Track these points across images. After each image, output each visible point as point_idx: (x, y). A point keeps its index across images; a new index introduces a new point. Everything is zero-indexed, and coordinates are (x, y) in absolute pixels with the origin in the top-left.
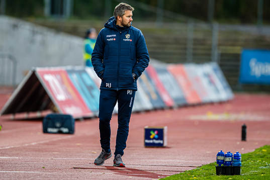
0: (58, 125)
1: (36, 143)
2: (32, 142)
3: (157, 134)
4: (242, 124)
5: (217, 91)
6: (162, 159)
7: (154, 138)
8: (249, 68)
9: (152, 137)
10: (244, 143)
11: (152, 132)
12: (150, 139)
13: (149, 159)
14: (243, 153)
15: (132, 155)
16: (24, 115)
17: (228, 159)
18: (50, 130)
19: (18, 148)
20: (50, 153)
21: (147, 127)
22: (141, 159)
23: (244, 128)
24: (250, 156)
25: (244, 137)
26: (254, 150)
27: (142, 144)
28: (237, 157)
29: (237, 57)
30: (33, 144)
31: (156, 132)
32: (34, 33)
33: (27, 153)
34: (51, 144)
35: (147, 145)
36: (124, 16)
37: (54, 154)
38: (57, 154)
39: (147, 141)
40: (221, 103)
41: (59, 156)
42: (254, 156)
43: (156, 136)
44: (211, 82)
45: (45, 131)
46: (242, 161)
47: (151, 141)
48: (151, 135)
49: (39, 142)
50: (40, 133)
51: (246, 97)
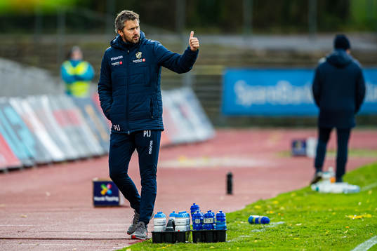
3: (111, 189)
4: (227, 172)
5: (191, 127)
6: (119, 223)
7: (107, 194)
8: (234, 95)
9: (103, 193)
10: (230, 197)
11: (103, 187)
12: (100, 195)
13: (100, 223)
14: (229, 212)
15: (76, 219)
17: (208, 221)
21: (96, 179)
22: (89, 224)
23: (230, 177)
24: (238, 216)
25: (229, 190)
26: (243, 208)
27: (91, 203)
28: (220, 217)
29: (217, 80)
31: (109, 186)
35: (98, 204)
36: (125, 30)
39: (97, 199)
40: (198, 143)
42: (243, 215)
43: (110, 192)
44: (184, 115)
46: (228, 223)
47: (103, 199)
48: (101, 189)
51: (231, 134)
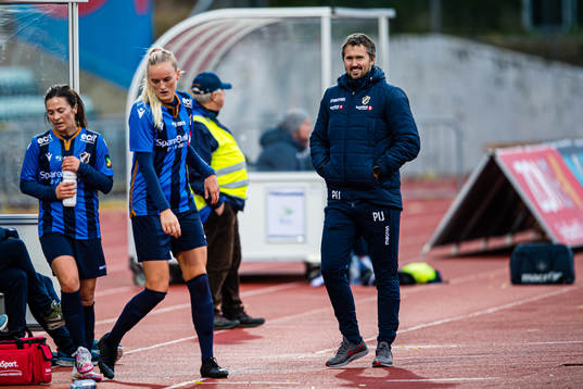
0: (542, 266)
1: (496, 309)
2: (487, 308)
16: (479, 245)
18: (525, 277)
19: (459, 322)
20: (523, 331)
30: (490, 311)
32: (501, 65)
33: (476, 333)
34: (527, 310)
37: (529, 333)
38: (536, 334)
41: (538, 338)
45: (516, 280)
49: (501, 307)
50: (506, 284)
